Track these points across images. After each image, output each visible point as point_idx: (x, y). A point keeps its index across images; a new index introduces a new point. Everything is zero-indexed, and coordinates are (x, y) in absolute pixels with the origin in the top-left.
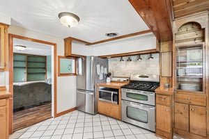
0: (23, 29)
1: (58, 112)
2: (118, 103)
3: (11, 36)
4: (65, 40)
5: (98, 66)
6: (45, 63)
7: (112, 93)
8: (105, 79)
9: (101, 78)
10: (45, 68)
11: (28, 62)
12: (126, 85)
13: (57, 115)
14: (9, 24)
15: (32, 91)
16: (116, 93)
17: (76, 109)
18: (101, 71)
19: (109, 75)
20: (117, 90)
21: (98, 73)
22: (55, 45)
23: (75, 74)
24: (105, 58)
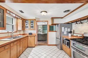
0: (39, 19)
2: (70, 48)
3: (37, 21)
6: (53, 27)
7: (67, 41)
8: (68, 34)
9: (65, 33)
10: (53, 29)
12: (76, 39)
13: (48, 45)
15: (45, 36)
16: (69, 42)
19: (71, 32)
20: (69, 40)
21: (63, 31)
23: (56, 31)
24: (68, 23)
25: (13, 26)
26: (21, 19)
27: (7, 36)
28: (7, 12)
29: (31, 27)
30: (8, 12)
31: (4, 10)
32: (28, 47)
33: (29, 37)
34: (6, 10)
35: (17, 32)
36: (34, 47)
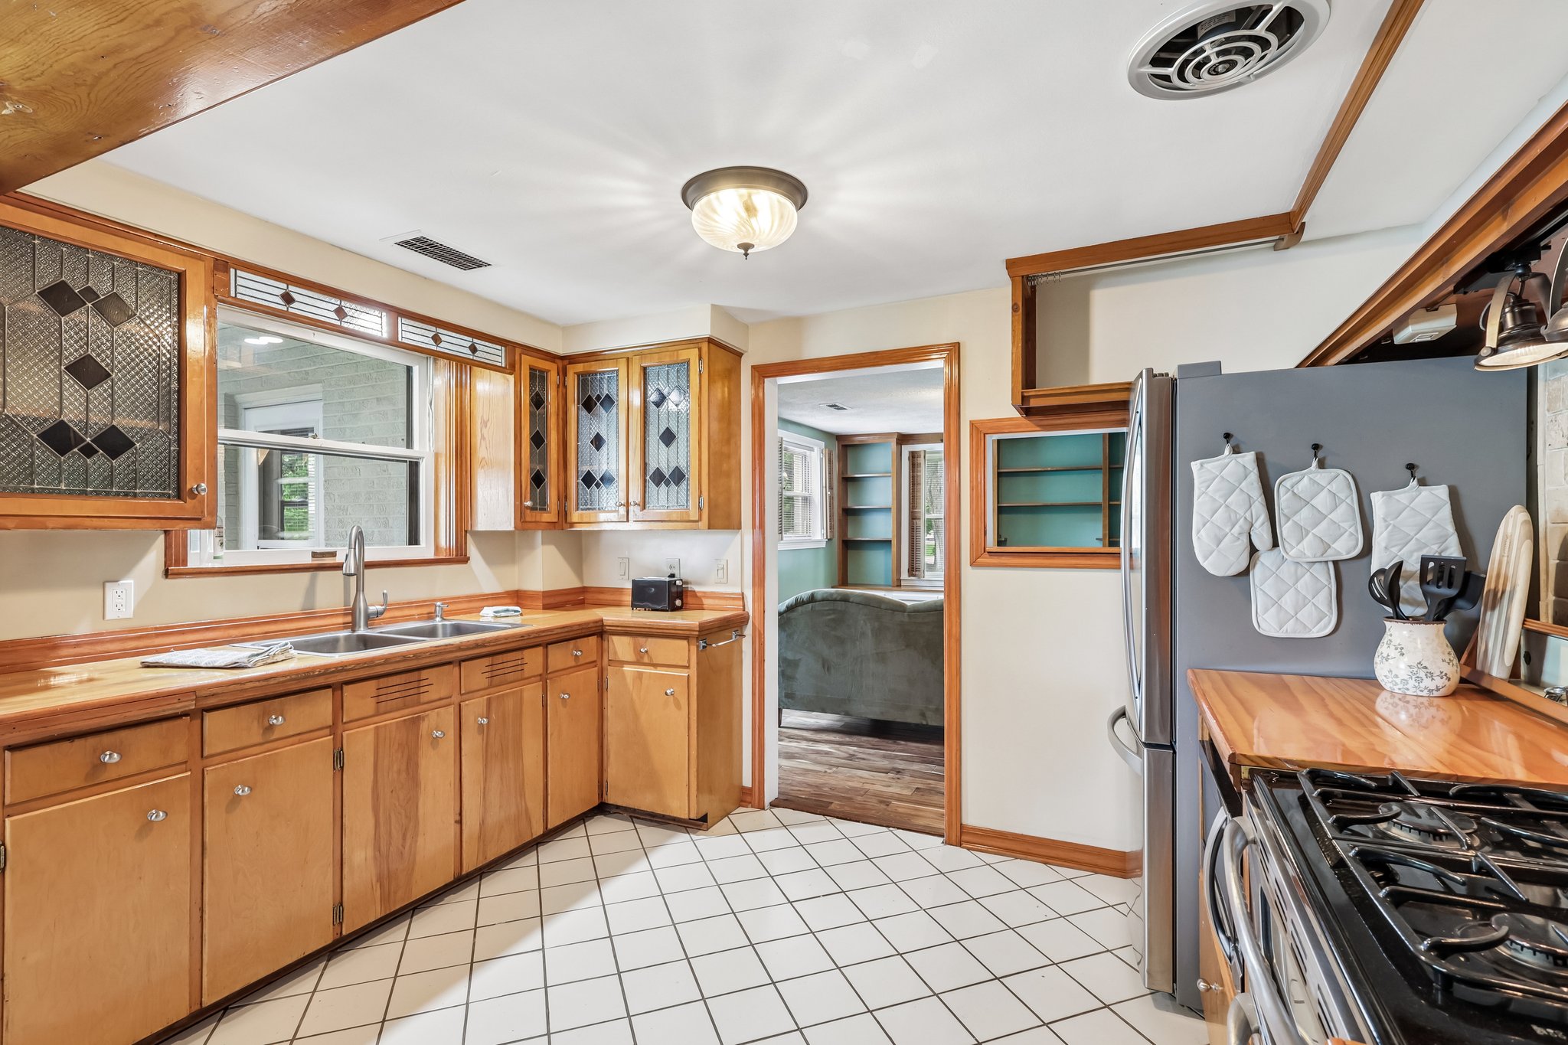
25: (414, 467)
26: (511, 368)
27: (293, 604)
28: (244, 294)
29: (659, 478)
30: (247, 286)
31: (181, 276)
32: (602, 809)
33: (621, 646)
34: (222, 264)
35: (461, 558)
36: (699, 823)
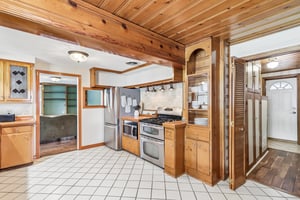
0: (48, 64)
1: (83, 145)
2: (138, 139)
3: (38, 72)
4: (91, 70)
5: (123, 98)
7: (133, 127)
8: (132, 113)
9: (128, 110)
11: (68, 93)
13: (82, 148)
14: (34, 62)
16: (136, 127)
17: (104, 144)
18: (127, 103)
19: (138, 107)
20: (136, 124)
21: (123, 106)
22: (79, 76)
23: (104, 107)
24: (133, 88)
29: (15, 91)
